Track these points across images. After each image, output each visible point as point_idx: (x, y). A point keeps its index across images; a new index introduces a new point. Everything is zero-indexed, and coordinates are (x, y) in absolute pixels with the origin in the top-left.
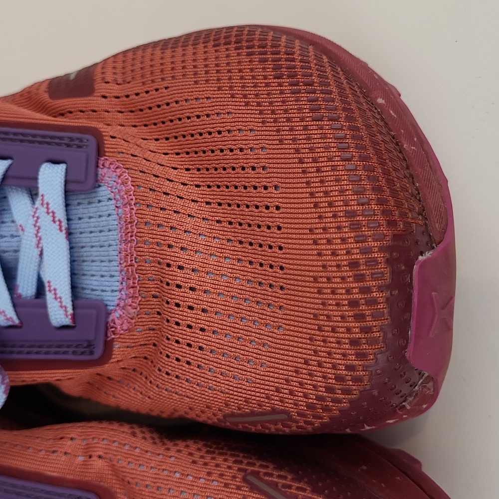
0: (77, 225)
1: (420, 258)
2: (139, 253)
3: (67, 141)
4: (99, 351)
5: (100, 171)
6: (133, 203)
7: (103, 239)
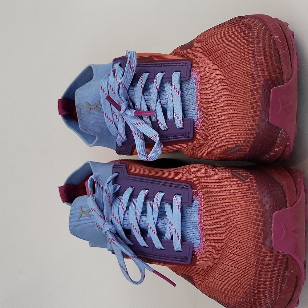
0: (185, 93)
1: (275, 87)
2: (201, 99)
3: (182, 64)
4: (191, 136)
5: (191, 73)
6: (200, 82)
7: (192, 96)
